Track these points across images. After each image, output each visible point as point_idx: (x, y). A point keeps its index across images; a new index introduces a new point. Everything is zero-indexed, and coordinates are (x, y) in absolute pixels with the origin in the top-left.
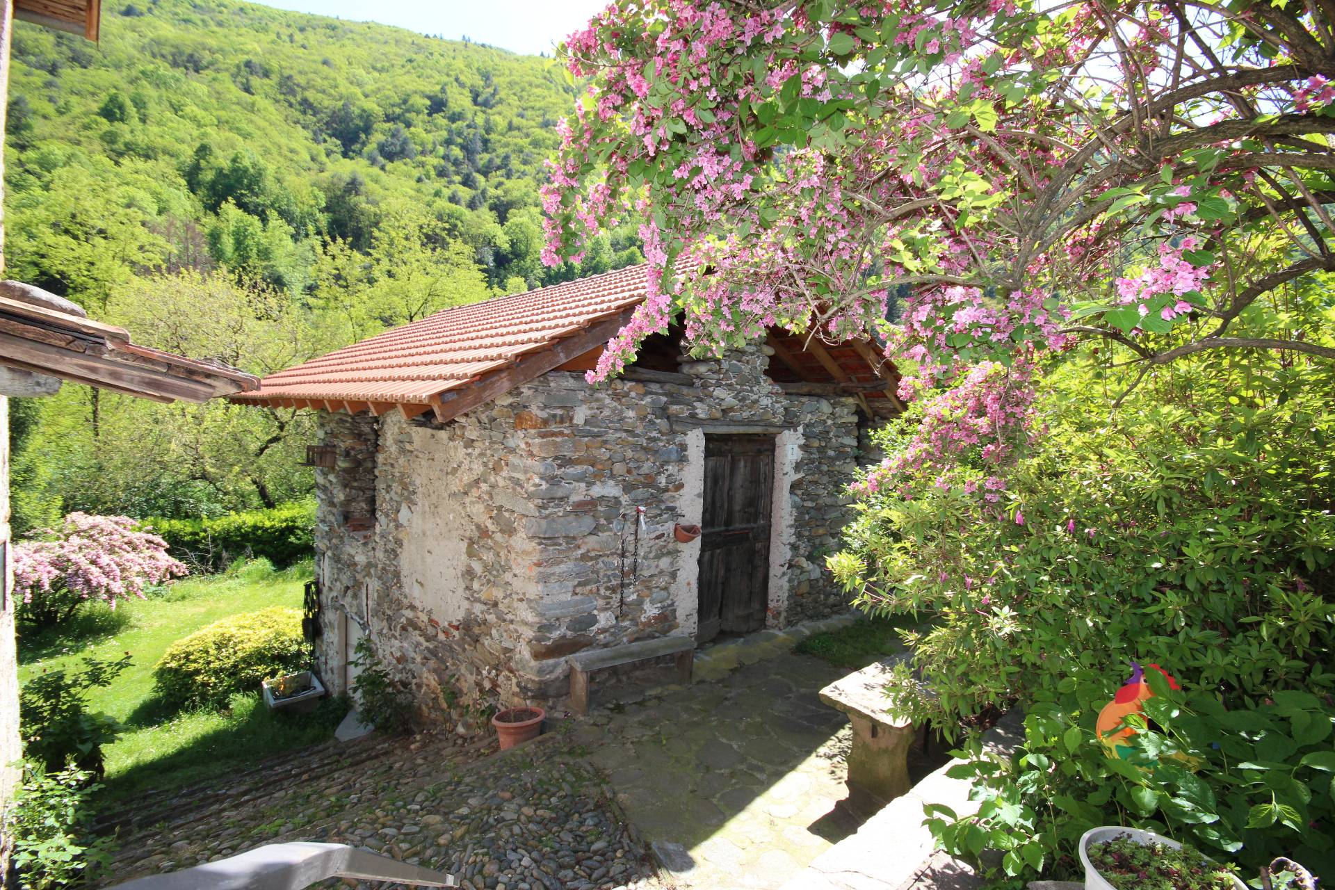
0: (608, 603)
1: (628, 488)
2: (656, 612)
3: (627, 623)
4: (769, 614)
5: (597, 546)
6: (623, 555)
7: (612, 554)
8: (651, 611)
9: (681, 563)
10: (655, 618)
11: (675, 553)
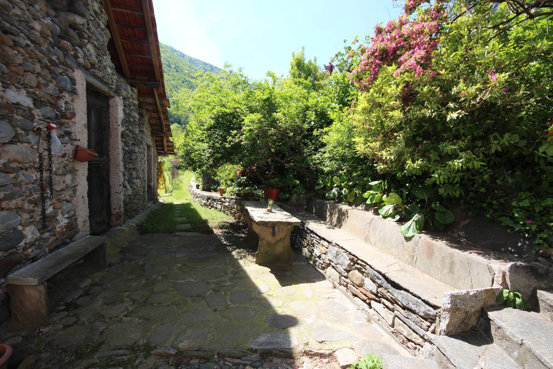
0: (32, 217)
1: (38, 102)
2: (66, 221)
3: (47, 234)
4: (114, 218)
5: (19, 157)
6: (40, 169)
7: (31, 167)
8: (63, 221)
9: (78, 180)
10: (66, 227)
11: (73, 172)
